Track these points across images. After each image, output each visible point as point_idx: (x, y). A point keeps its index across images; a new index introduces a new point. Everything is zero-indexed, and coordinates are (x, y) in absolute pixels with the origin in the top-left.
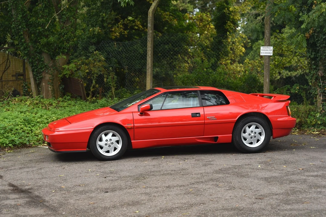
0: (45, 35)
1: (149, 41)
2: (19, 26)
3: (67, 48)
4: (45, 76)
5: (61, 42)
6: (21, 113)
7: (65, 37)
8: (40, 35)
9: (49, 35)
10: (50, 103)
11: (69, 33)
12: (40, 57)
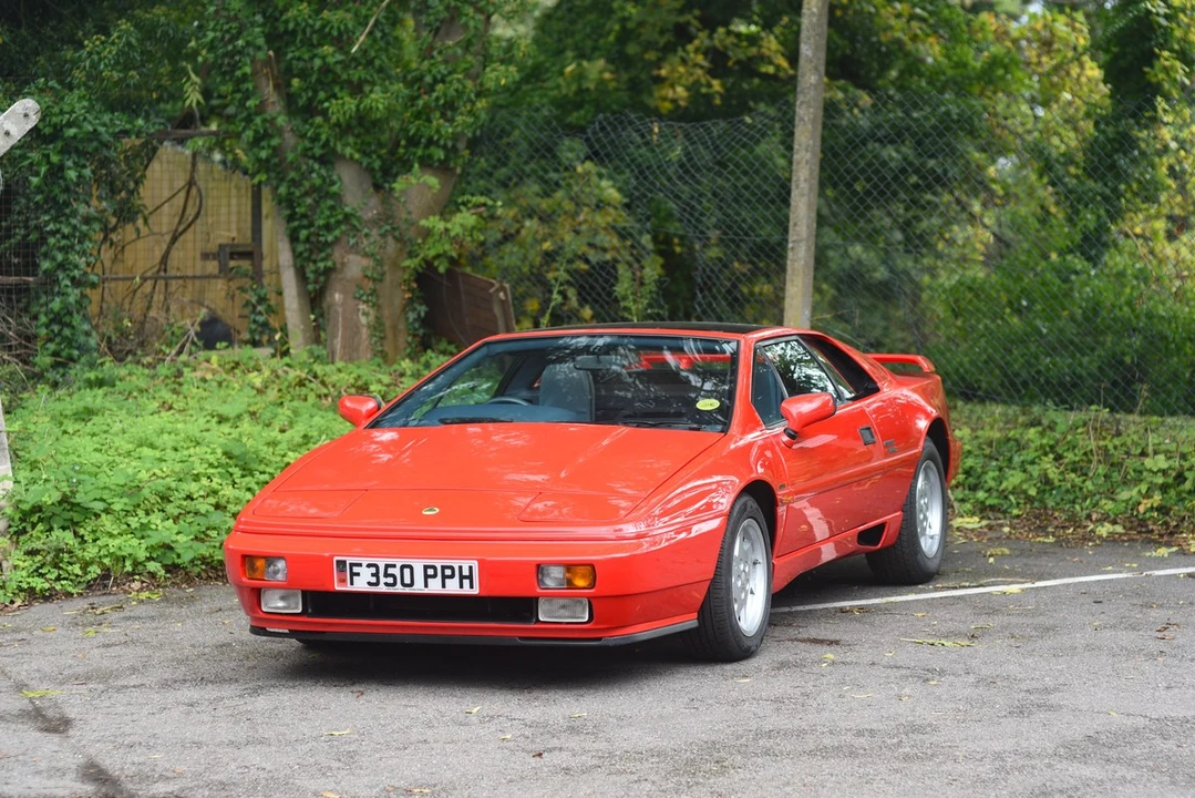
0: (349, 82)
1: (802, 119)
2: (237, 39)
3: (442, 142)
4: (343, 264)
5: (418, 116)
6: (220, 422)
7: (435, 95)
8: (328, 79)
9: (367, 81)
10: (360, 383)
11: (455, 76)
12: (324, 179)
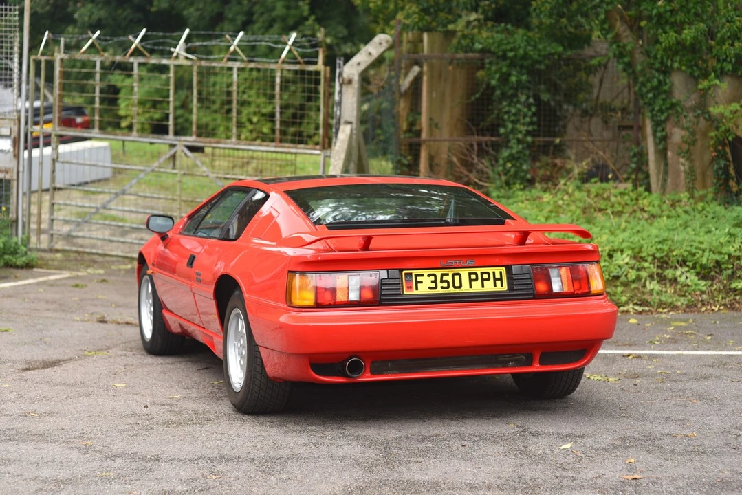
0: (675, 23)
3: (728, 59)
4: (671, 134)
9: (686, 22)
11: (738, 18)
12: (660, 82)
